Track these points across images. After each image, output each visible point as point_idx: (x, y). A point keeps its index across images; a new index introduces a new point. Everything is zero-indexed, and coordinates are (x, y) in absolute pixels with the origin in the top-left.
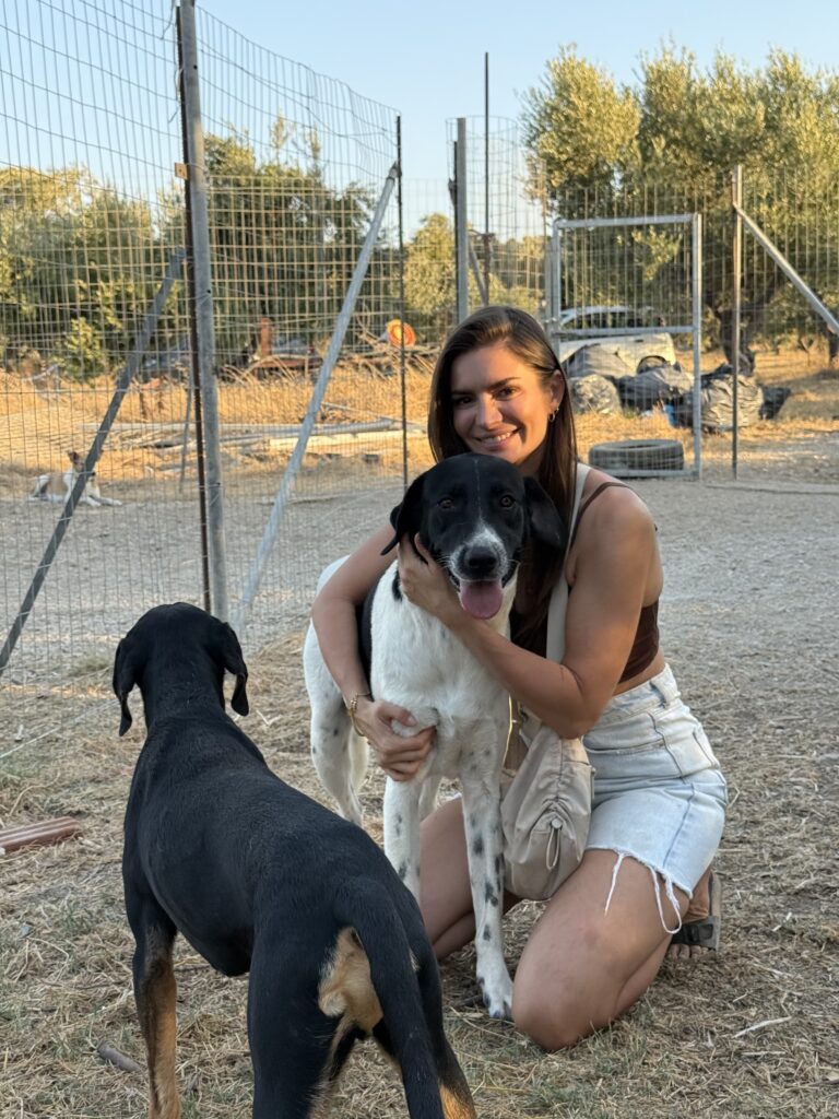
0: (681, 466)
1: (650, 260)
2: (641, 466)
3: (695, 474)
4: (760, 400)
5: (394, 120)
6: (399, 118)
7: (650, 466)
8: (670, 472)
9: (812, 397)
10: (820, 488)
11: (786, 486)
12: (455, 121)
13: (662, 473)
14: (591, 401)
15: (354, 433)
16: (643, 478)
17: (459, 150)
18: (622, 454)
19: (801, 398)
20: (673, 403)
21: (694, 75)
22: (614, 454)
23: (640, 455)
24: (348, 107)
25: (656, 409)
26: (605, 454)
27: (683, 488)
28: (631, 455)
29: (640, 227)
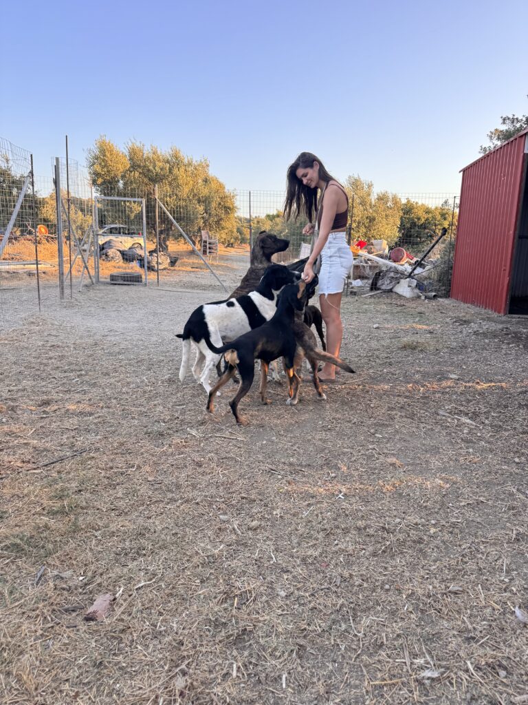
0: (141, 282)
1: (132, 212)
2: (128, 281)
3: (146, 284)
4: (169, 261)
5: (29, 156)
6: (31, 155)
7: (131, 281)
8: (137, 283)
9: (186, 260)
10: (184, 290)
11: (174, 289)
12: (55, 159)
13: (135, 283)
14: (112, 258)
15: (24, 265)
16: (129, 285)
17: (57, 168)
18: (121, 277)
19: (183, 260)
20: (140, 260)
21: (145, 152)
22: (118, 276)
23: (127, 277)
24: (9, 149)
25: (135, 262)
26: (116, 276)
27: (142, 289)
28: (124, 277)
29: (128, 201)
